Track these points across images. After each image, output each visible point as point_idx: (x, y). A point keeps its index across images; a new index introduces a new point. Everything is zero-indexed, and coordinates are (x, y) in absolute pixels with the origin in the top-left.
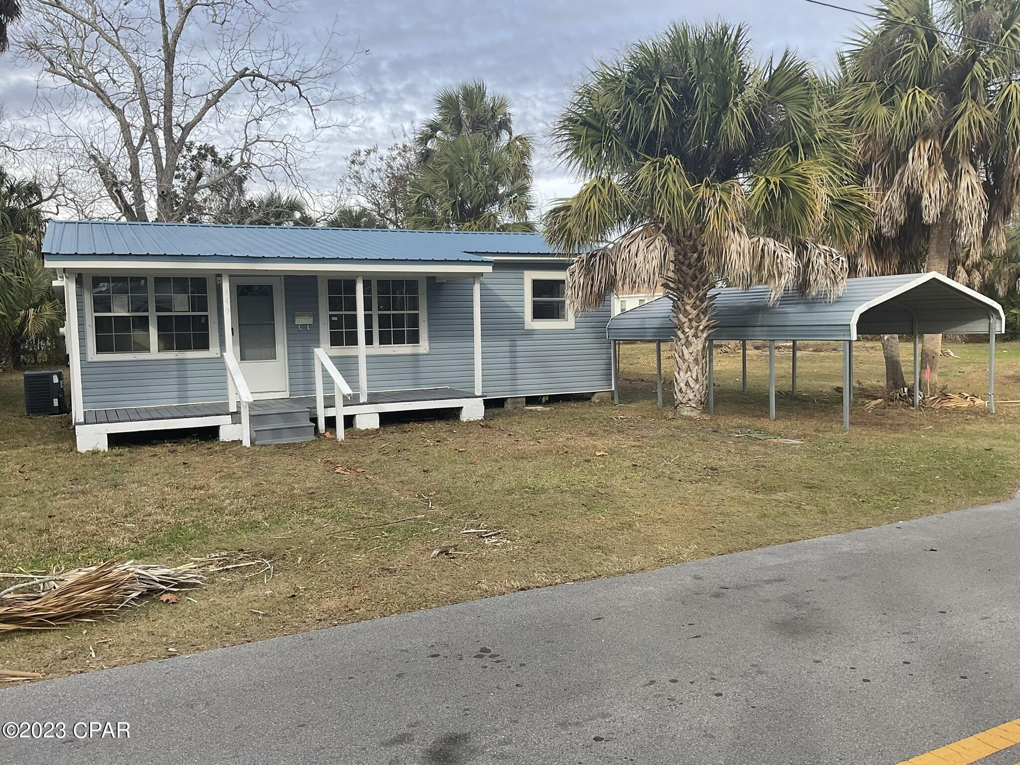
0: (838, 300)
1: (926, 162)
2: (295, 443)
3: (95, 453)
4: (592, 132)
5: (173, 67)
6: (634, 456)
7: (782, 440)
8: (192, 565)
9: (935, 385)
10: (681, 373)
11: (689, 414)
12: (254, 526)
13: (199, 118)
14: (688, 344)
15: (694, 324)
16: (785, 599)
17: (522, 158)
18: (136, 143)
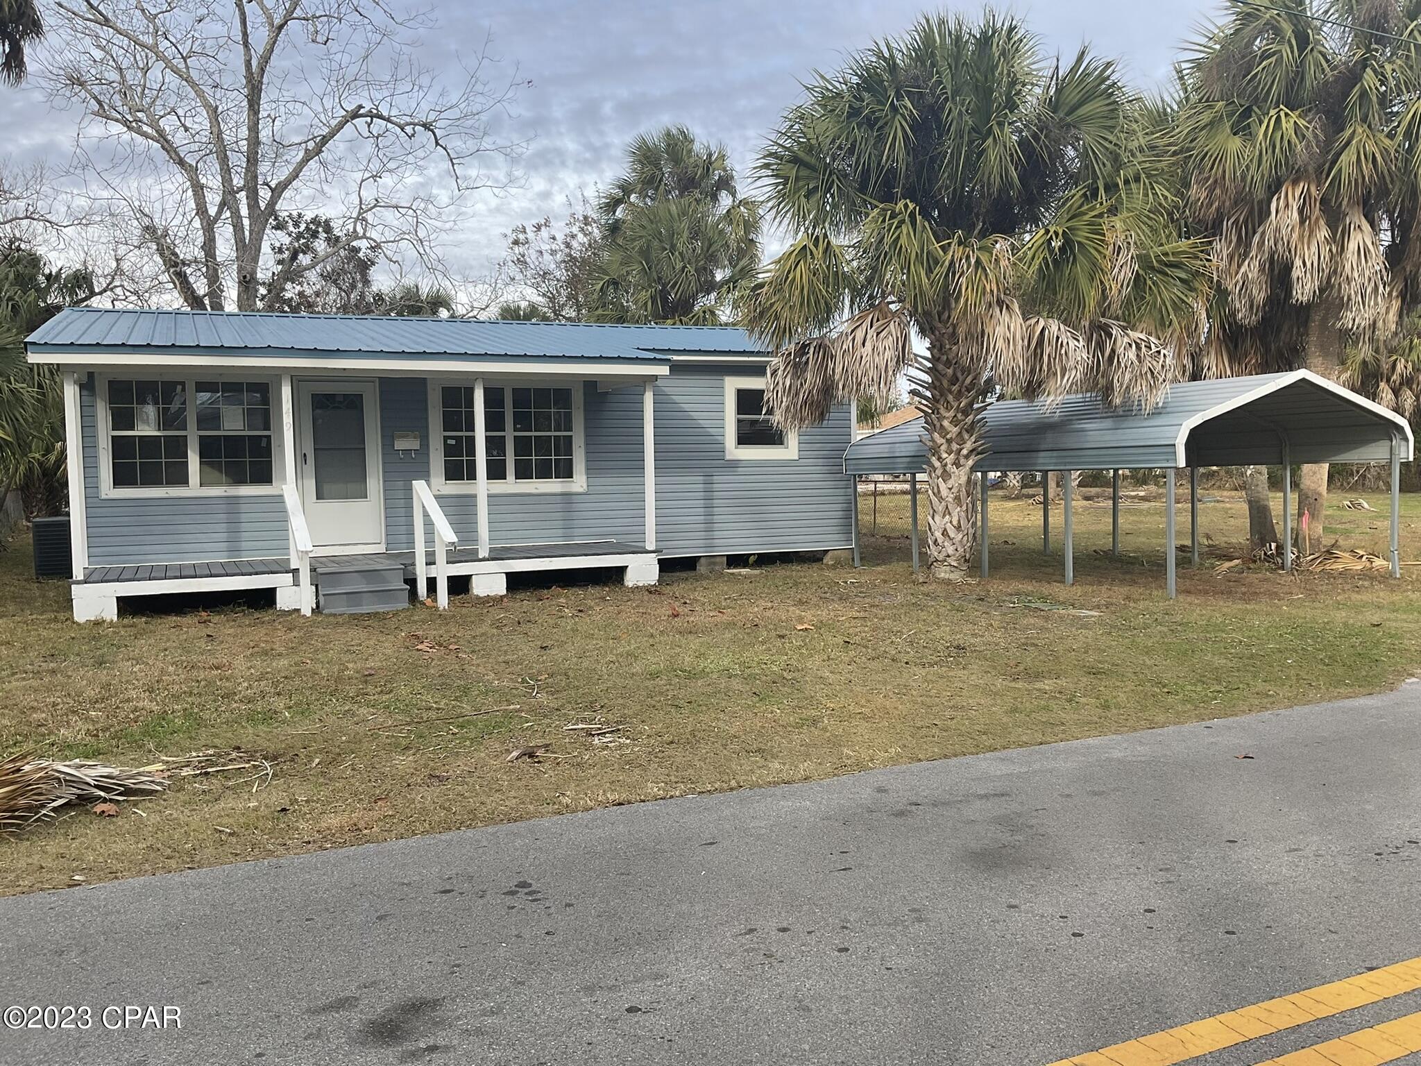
0: (1158, 412)
1: (1296, 215)
2: (377, 613)
3: (98, 623)
4: (804, 172)
5: (259, 105)
6: (851, 631)
7: (1074, 612)
8: (159, 766)
9: (1318, 540)
10: (937, 518)
11: (947, 576)
12: (270, 716)
13: (295, 175)
14: (946, 476)
15: (955, 446)
16: (1000, 821)
17: (747, 232)
18: (212, 211)
